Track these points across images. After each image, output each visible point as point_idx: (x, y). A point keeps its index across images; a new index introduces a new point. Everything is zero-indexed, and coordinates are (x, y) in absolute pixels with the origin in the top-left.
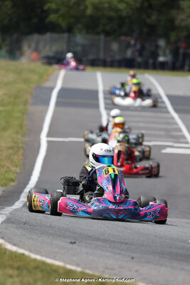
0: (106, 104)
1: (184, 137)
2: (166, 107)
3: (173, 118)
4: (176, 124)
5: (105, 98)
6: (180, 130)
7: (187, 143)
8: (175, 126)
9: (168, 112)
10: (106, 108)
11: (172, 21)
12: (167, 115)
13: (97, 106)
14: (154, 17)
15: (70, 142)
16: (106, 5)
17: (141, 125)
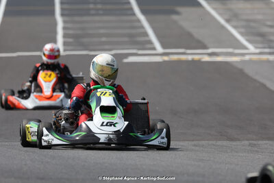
0: (62, 9)
1: (150, 42)
2: (131, 9)
3: (139, 21)
4: (142, 27)
5: (62, 3)
6: (146, 34)
7: (154, 49)
8: (141, 30)
9: (134, 14)
10: (62, 15)
12: (133, 18)
13: (52, 13)
15: (19, 56)
17: (102, 31)
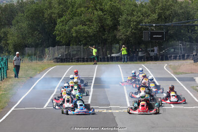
11: (115, 36)
14: (106, 35)
16: (82, 31)
